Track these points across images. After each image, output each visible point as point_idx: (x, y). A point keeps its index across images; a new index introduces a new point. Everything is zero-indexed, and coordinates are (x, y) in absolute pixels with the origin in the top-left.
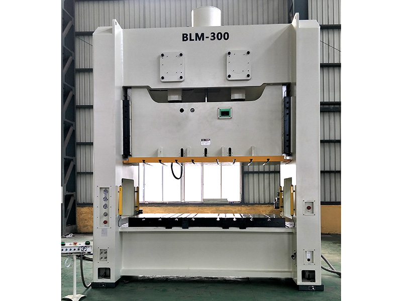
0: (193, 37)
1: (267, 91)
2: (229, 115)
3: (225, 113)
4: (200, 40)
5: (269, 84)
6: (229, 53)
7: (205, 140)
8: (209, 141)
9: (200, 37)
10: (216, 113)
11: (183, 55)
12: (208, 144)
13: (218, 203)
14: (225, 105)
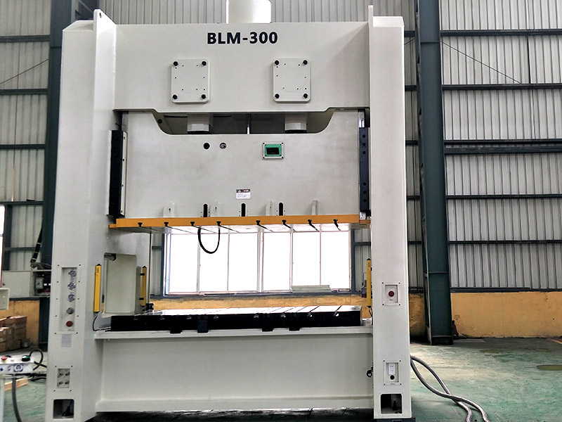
0: (224, 38)
1: (335, 120)
2: (278, 153)
3: (273, 151)
4: (234, 42)
5: (338, 109)
6: (277, 63)
7: (242, 191)
8: (249, 193)
9: (235, 38)
10: (260, 150)
11: (209, 64)
12: (247, 197)
13: (316, 292)
14: (273, 139)
